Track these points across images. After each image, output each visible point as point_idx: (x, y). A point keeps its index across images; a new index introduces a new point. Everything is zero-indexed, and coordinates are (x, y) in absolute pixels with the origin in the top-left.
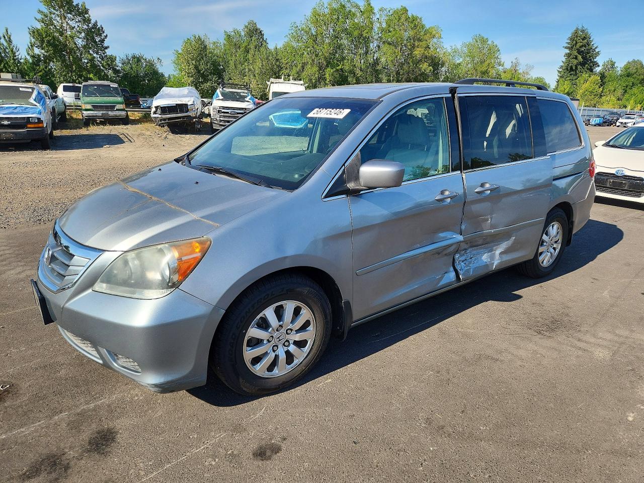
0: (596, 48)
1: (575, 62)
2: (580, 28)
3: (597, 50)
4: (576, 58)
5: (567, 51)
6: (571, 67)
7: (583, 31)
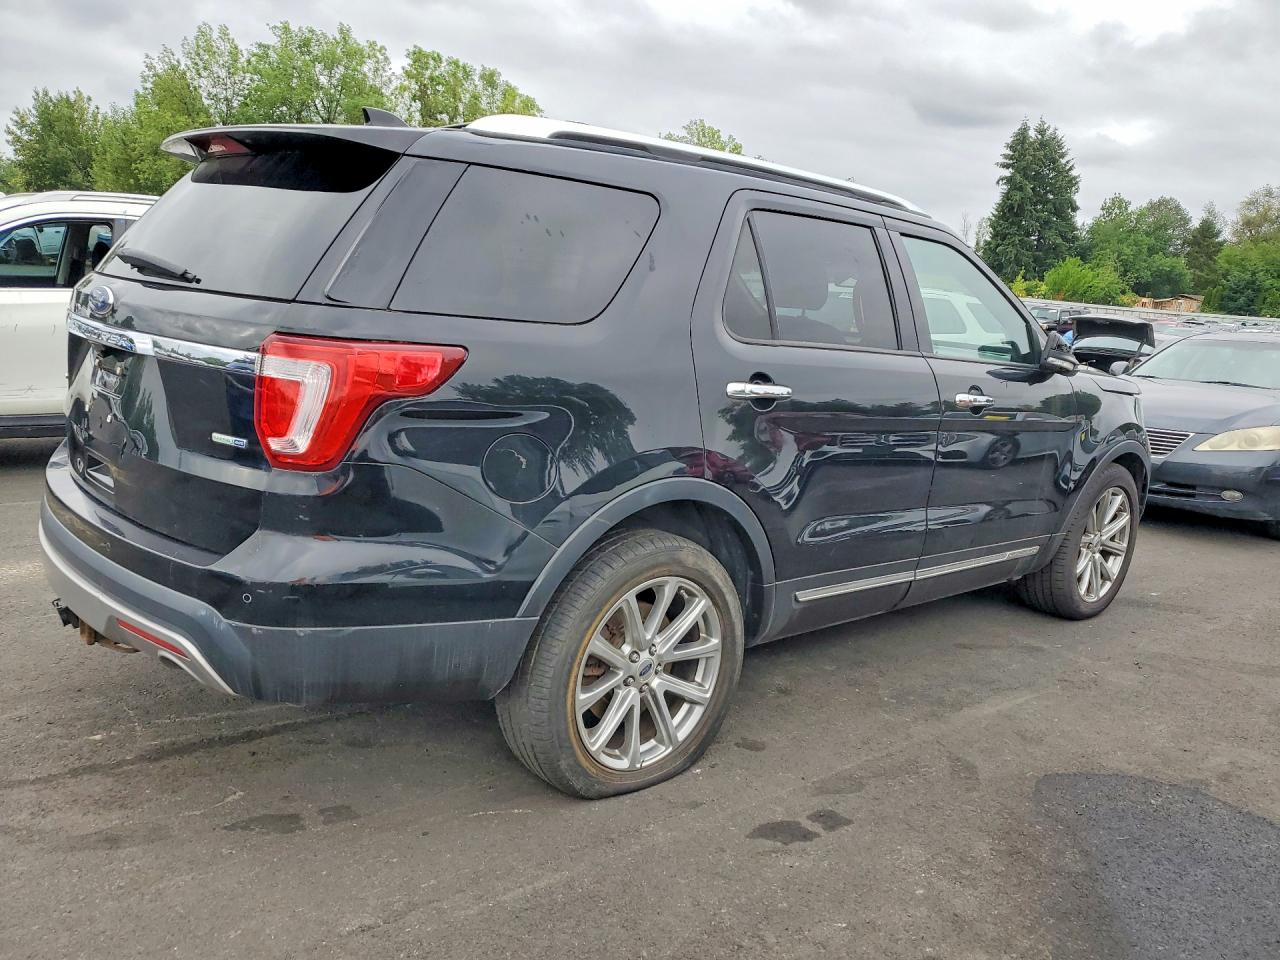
0: (1070, 169)
1: (1018, 196)
2: (1033, 125)
3: (1074, 173)
4: (1021, 189)
5: (1007, 173)
6: (1011, 208)
7: (1041, 131)
